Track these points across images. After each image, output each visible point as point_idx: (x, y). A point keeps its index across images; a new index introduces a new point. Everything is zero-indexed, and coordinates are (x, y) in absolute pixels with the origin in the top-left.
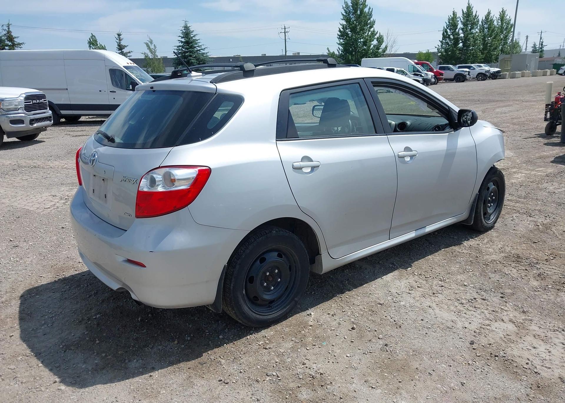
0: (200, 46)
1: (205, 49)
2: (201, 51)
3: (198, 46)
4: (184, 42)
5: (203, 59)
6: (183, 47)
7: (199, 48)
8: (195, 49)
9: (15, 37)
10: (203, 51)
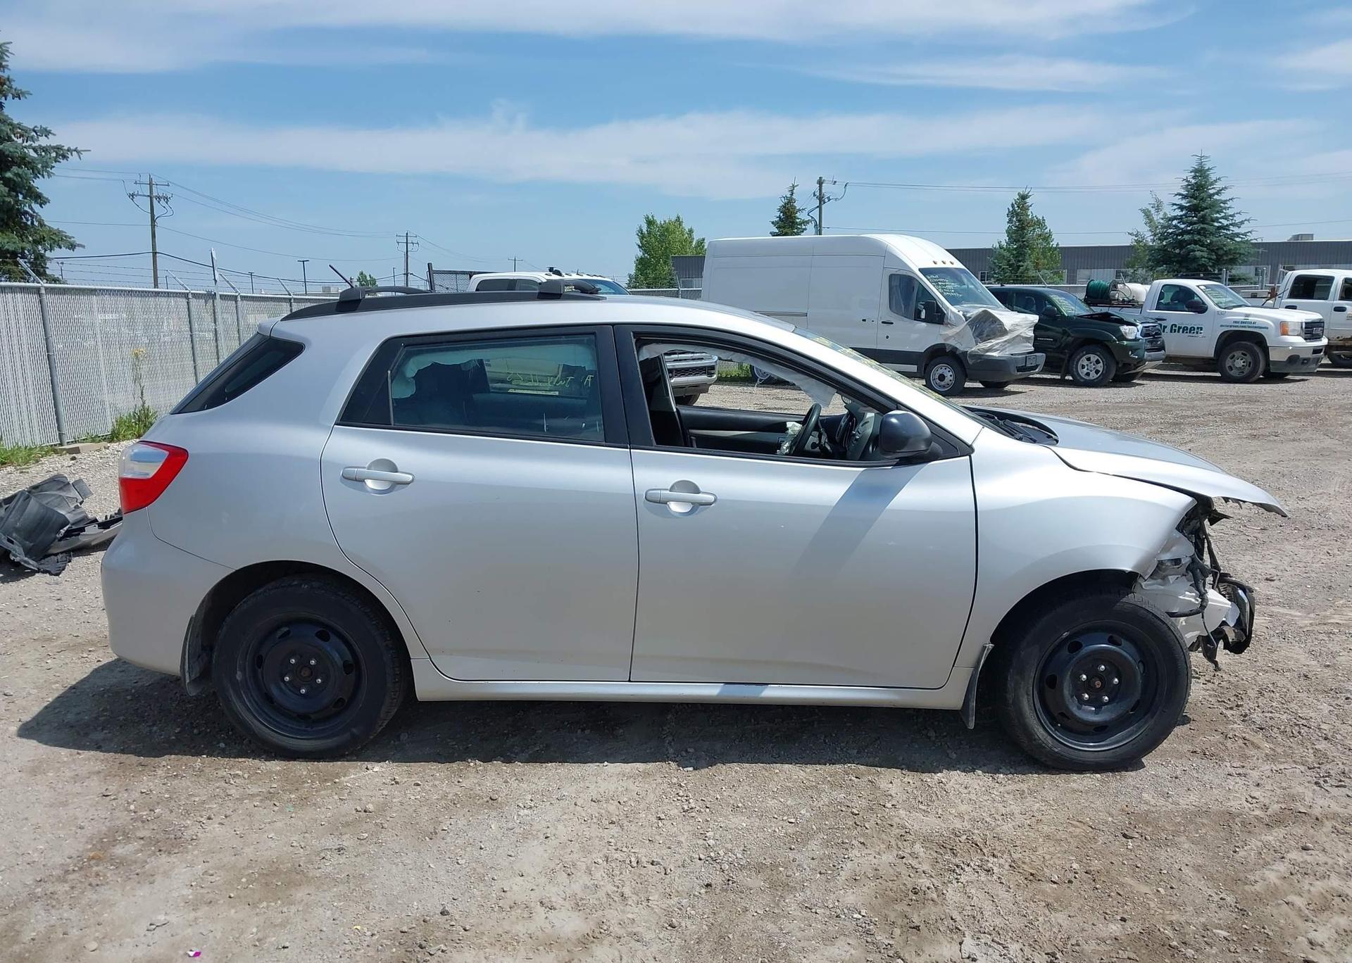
0: (1231, 216)
1: (1242, 222)
2: (1231, 228)
3: (1225, 218)
4: (1189, 209)
5: (1230, 250)
6: (1180, 219)
7: (1225, 222)
8: (1216, 224)
9: (799, 210)
10: (1236, 230)
